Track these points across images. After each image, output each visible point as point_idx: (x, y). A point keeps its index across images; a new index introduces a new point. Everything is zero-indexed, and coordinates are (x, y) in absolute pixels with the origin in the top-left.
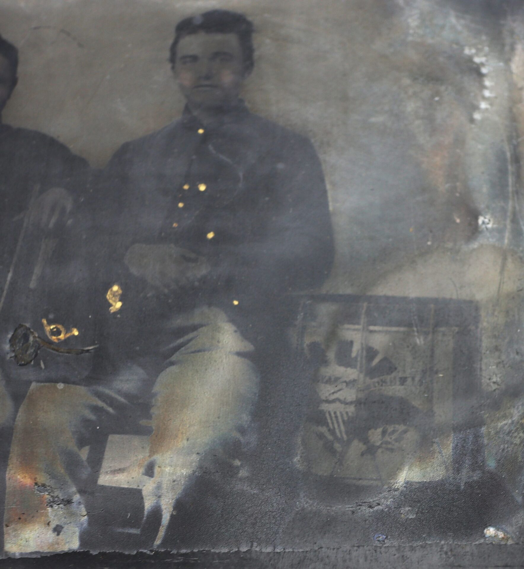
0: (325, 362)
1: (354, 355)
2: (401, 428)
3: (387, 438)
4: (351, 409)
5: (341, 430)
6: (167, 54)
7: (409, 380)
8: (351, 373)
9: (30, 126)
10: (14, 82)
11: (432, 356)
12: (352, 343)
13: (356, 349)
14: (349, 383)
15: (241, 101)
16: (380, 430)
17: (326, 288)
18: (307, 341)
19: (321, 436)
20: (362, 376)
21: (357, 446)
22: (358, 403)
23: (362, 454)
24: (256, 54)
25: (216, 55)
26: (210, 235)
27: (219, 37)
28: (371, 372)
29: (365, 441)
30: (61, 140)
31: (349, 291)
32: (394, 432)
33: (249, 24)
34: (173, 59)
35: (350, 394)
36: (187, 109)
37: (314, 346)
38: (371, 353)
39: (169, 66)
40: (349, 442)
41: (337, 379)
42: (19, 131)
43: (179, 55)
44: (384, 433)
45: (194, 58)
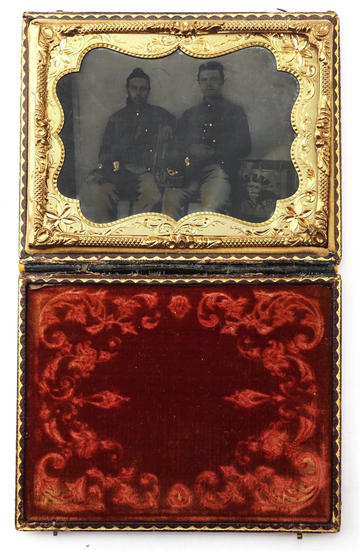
0: (249, 181)
1: (258, 179)
2: (272, 200)
3: (267, 203)
4: (257, 195)
5: (255, 201)
6: (197, 78)
7: (274, 186)
8: (257, 184)
9: (156, 104)
10: (150, 89)
11: (280, 178)
12: (257, 175)
13: (258, 176)
14: (257, 187)
15: (221, 95)
16: (265, 201)
17: (249, 158)
18: (244, 174)
19: (249, 203)
20: (260, 185)
21: (259, 206)
22: (259, 193)
23: (261, 208)
24: (225, 78)
25: (212, 78)
26: (214, 141)
27: (213, 71)
28: (263, 184)
29: (261, 204)
30: (166, 109)
31: (256, 159)
32: (269, 202)
33: (222, 66)
34: (198, 80)
35: (257, 191)
36: (204, 98)
37: (246, 176)
38: (263, 178)
39: (198, 82)
40: (257, 205)
41: (253, 186)
42: (153, 106)
43: (200, 78)
44: (267, 202)
45: (205, 79)
